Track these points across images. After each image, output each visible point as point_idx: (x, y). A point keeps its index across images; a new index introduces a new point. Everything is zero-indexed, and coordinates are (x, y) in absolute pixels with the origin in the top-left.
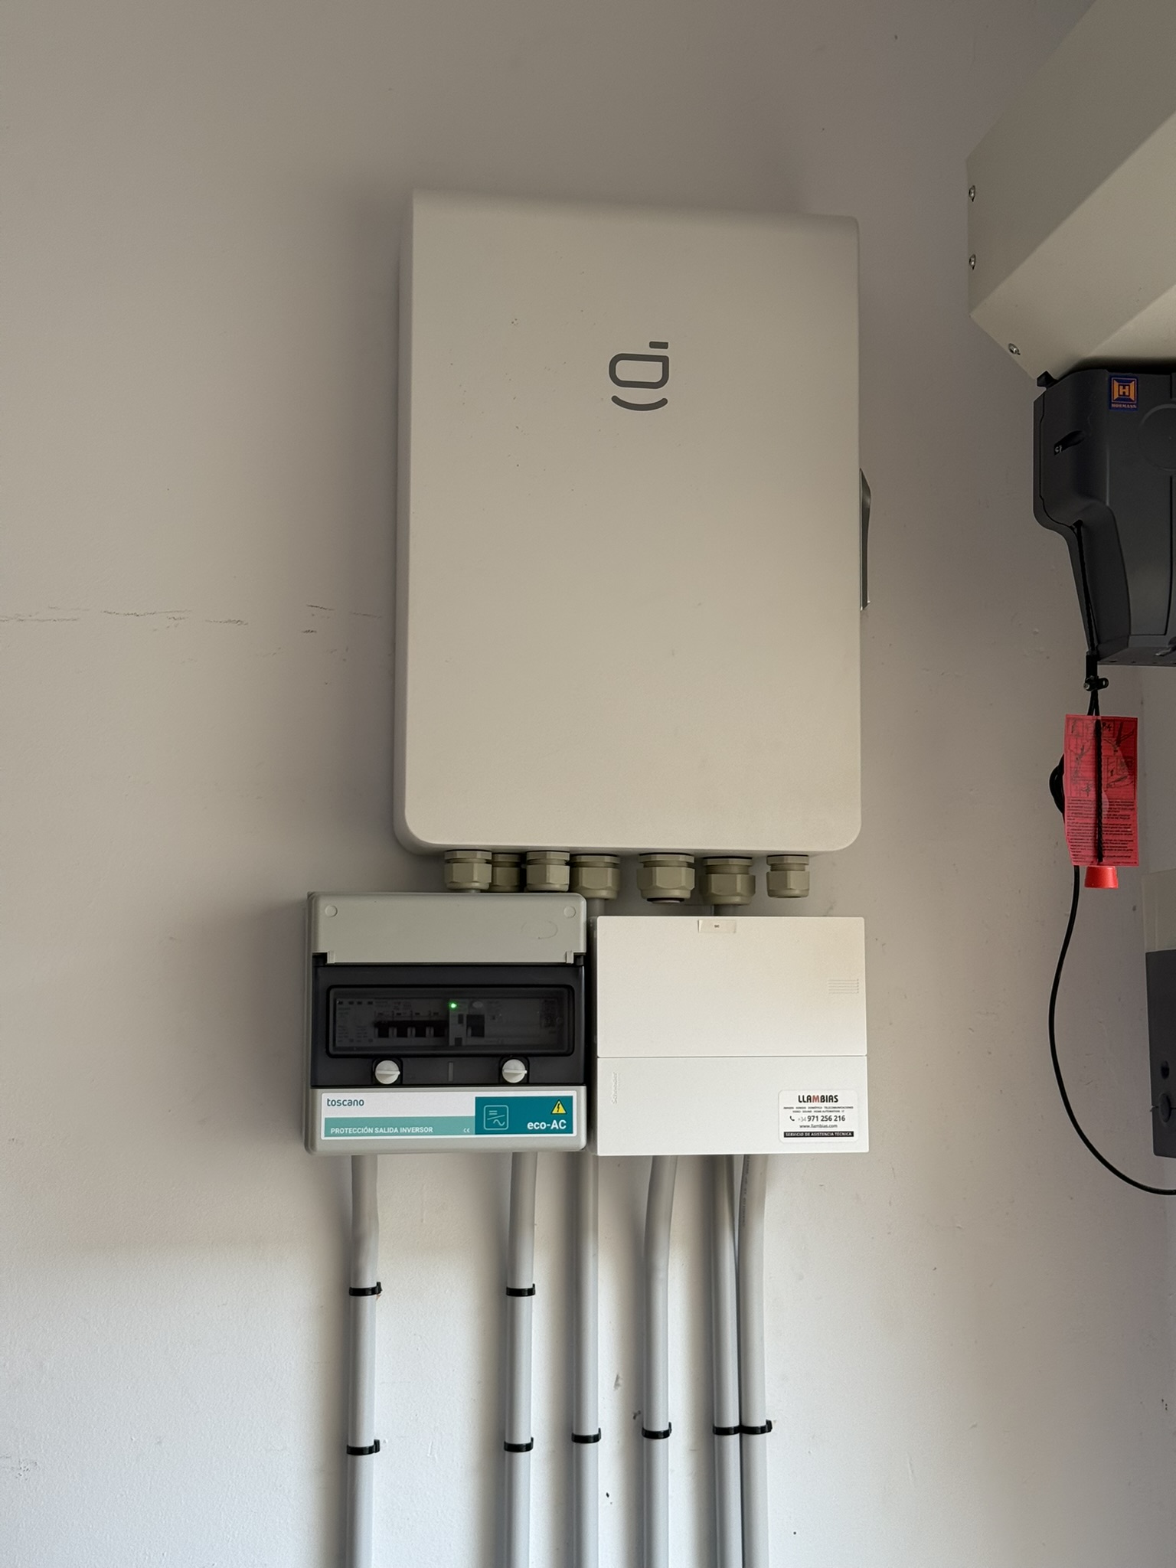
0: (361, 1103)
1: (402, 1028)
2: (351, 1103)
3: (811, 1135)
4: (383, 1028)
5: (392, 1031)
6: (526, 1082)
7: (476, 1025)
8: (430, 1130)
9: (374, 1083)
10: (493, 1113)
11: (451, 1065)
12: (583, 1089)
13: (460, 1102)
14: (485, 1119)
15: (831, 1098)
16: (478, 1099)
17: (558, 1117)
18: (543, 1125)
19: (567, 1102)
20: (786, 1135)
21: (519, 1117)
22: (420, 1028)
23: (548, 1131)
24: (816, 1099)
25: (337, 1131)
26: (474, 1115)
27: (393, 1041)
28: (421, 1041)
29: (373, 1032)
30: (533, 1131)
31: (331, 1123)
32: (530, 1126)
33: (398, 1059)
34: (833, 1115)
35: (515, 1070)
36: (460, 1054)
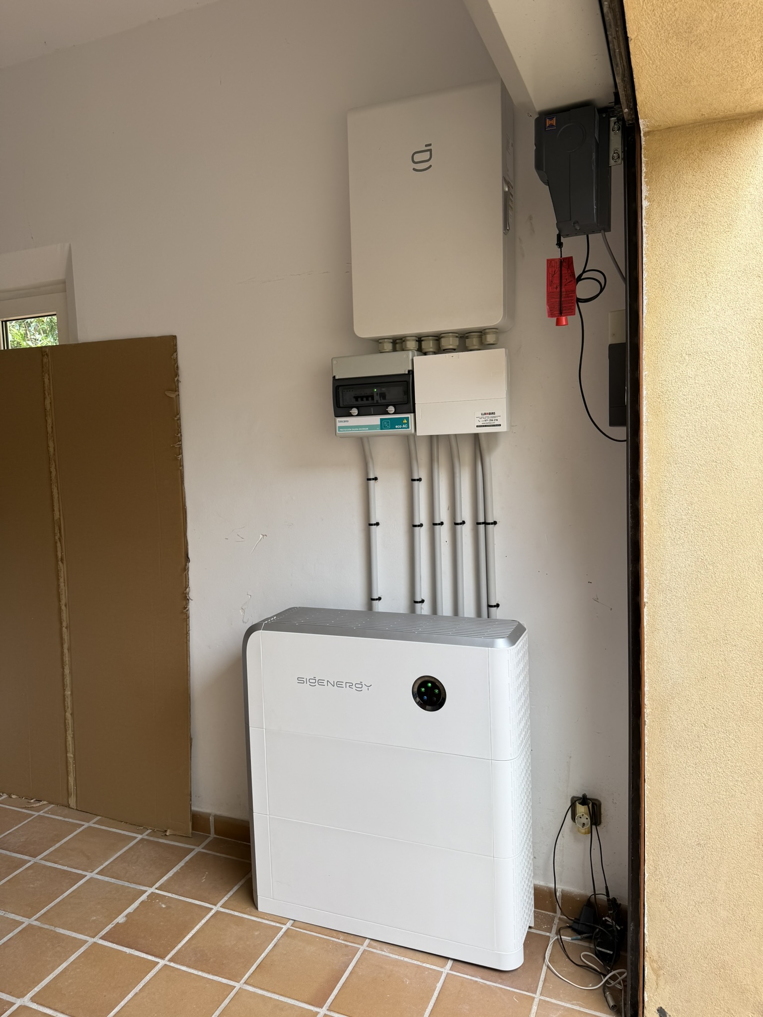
0: (348, 421)
1: (362, 398)
2: (345, 421)
3: (486, 426)
4: (356, 398)
5: (359, 399)
6: (395, 413)
7: (383, 396)
8: (367, 429)
9: (351, 415)
10: (385, 423)
11: (372, 409)
12: (412, 414)
13: (375, 420)
14: (383, 426)
15: (493, 413)
16: (381, 419)
17: (405, 424)
18: (400, 426)
19: (407, 419)
20: (477, 426)
21: (393, 424)
22: (367, 398)
23: (402, 428)
24: (487, 414)
25: (342, 430)
26: (379, 424)
27: (360, 402)
28: (368, 402)
29: (354, 400)
30: (397, 428)
31: (340, 427)
32: (396, 427)
33: (357, 408)
34: (493, 419)
35: (391, 409)
36: (377, 405)
